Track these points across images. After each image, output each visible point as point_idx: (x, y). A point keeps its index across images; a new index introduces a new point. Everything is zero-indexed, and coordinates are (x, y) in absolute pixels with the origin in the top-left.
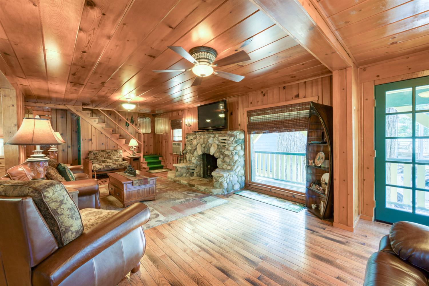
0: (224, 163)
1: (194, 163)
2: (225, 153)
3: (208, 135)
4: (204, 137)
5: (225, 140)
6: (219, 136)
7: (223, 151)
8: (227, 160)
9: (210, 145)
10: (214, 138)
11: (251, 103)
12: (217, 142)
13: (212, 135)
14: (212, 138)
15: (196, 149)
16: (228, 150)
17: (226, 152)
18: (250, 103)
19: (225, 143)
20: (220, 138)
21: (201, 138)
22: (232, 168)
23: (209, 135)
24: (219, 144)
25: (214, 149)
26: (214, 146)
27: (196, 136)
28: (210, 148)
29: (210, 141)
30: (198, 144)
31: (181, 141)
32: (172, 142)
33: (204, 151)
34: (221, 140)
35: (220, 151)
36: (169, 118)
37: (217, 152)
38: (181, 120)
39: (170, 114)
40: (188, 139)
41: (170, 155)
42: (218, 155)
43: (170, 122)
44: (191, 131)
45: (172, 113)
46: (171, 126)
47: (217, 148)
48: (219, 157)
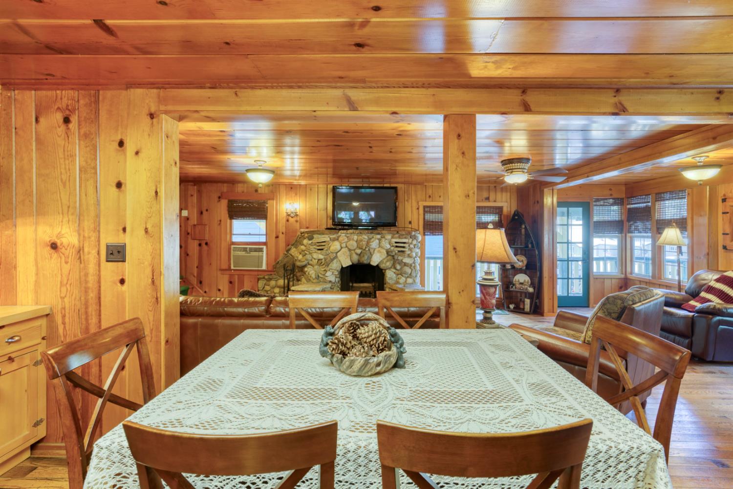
0: (400, 276)
1: (330, 282)
2: (404, 261)
3: (368, 236)
4: (360, 237)
5: (404, 243)
6: (392, 238)
7: (400, 258)
8: (408, 270)
9: (372, 251)
10: (379, 240)
11: (430, 197)
12: (388, 246)
13: (379, 236)
14: (377, 241)
15: (336, 257)
16: (409, 256)
17: (407, 260)
18: (428, 196)
19: (404, 247)
20: (394, 240)
21: (349, 240)
22: (414, 281)
23: (371, 236)
24: (392, 248)
25: (381, 256)
26: (379, 252)
27: (339, 237)
28: (371, 255)
29: (374, 244)
30: (342, 248)
31: (265, 244)
32: (231, 245)
33: (359, 261)
34: (396, 243)
35: (394, 259)
36: (220, 195)
37: (387, 261)
38: (265, 202)
39: (225, 188)
40: (314, 241)
41: (219, 273)
42: (389, 264)
43: (224, 203)
44: (298, 225)
45: (231, 185)
46: (227, 212)
47: (386, 255)
48: (391, 268)
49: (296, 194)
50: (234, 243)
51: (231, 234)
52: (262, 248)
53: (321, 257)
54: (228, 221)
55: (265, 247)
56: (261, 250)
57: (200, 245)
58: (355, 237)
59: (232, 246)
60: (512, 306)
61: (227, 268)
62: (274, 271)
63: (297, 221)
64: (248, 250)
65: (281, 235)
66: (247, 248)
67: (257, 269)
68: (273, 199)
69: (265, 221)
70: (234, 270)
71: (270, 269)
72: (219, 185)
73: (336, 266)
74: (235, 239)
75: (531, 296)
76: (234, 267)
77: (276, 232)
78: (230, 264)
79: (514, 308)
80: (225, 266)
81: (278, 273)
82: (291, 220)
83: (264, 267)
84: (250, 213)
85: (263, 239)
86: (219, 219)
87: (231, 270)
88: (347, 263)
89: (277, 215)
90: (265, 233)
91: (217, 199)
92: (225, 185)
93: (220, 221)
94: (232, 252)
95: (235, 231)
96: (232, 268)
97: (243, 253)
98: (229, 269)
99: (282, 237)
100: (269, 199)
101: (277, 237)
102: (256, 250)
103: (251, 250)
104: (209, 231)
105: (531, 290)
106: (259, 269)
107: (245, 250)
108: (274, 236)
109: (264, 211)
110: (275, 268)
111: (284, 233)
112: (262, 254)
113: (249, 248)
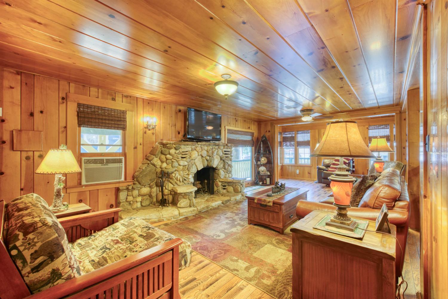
2: (228, 163)
3: (212, 147)
4: (208, 148)
6: (224, 148)
7: (227, 161)
8: (230, 169)
12: (221, 154)
13: (217, 147)
14: (216, 150)
15: (195, 163)
16: (231, 160)
17: (230, 162)
19: (228, 154)
21: (203, 150)
23: (214, 147)
24: (223, 155)
25: (217, 161)
26: (217, 158)
27: (197, 147)
28: (214, 160)
29: (215, 152)
30: (198, 156)
31: (122, 155)
33: (207, 165)
34: (225, 151)
35: (224, 162)
36: (64, 96)
37: (221, 164)
39: (71, 88)
40: (181, 150)
42: (222, 166)
43: (72, 106)
44: (154, 137)
46: (76, 118)
47: (220, 160)
48: (222, 168)
49: (152, 110)
50: (84, 155)
51: (80, 144)
52: (119, 159)
53: (186, 163)
54: (78, 128)
55: (123, 158)
56: (119, 161)
57: (28, 158)
58: (206, 148)
59: (83, 158)
60: (261, 183)
61: (77, 184)
62: (134, 181)
63: (153, 134)
64: (105, 162)
65: (139, 146)
66: (103, 159)
68: (133, 111)
69: (120, 132)
70: (86, 186)
73: (194, 170)
75: (269, 176)
76: (87, 182)
77: (135, 144)
78: (81, 179)
79: (262, 184)
81: (140, 182)
82: (148, 132)
83: (123, 178)
85: (120, 150)
86: (64, 125)
87: (82, 186)
88: (200, 167)
90: (121, 144)
91: (59, 100)
96: (84, 183)
97: (99, 166)
98: (79, 186)
99: (140, 148)
100: (129, 111)
101: (135, 148)
102: (114, 161)
103: (108, 161)
104: (46, 138)
105: (269, 174)
106: (120, 180)
107: (100, 161)
108: (133, 147)
110: (137, 178)
111: (142, 144)
112: (122, 165)
113: (106, 159)
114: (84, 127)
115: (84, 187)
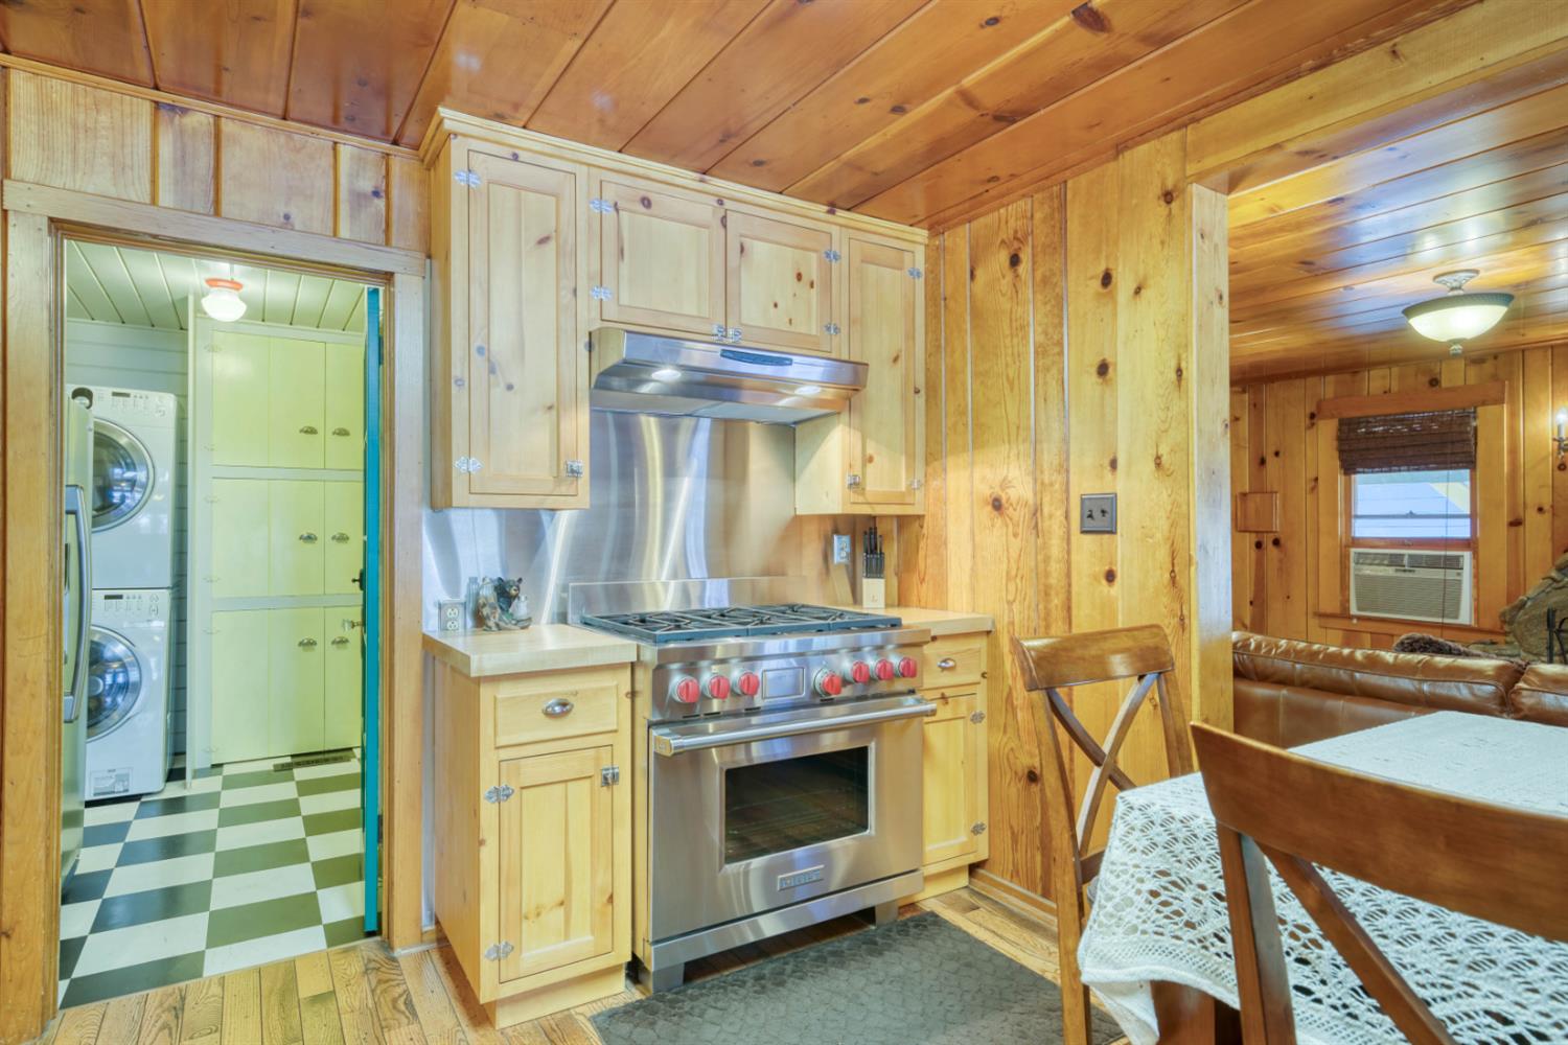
31: (1468, 544)
32: (1348, 546)
36: (1313, 409)
38: (1466, 416)
39: (1328, 387)
41: (1314, 622)
43: (1327, 430)
45: (1347, 377)
46: (1336, 454)
50: (1356, 542)
51: (1349, 516)
52: (1457, 559)
54: (1341, 478)
55: (1467, 556)
56: (1454, 564)
57: (1259, 545)
59: (1353, 550)
61: (1338, 610)
62: (1506, 634)
64: (1406, 561)
65: (1531, 517)
66: (1402, 555)
67: (1440, 620)
68: (1499, 401)
69: (1466, 473)
70: (1359, 618)
71: (1487, 624)
72: (1311, 381)
74: (1361, 530)
76: (1359, 609)
77: (1513, 507)
78: (1348, 601)
80: (1330, 604)
81: (1521, 640)
83: (1465, 617)
84: (1410, 452)
85: (1462, 530)
86: (1311, 475)
87: (1351, 617)
89: (1513, 451)
90: (1467, 511)
91: (1304, 421)
92: (1331, 379)
93: (1316, 479)
94: (1352, 565)
95: (1361, 508)
96: (1354, 611)
97: (1390, 571)
98: (1345, 615)
99: (1537, 524)
100: (1484, 403)
101: (1516, 523)
102: (1433, 563)
103: (1416, 562)
104: (1284, 506)
106: (1447, 621)
107: (1395, 561)
108: (1505, 517)
109: (1465, 441)
110: (1510, 623)
111: (1547, 507)
112: (1459, 574)
113: (1410, 556)
114: (1364, 472)
115: (1355, 621)
